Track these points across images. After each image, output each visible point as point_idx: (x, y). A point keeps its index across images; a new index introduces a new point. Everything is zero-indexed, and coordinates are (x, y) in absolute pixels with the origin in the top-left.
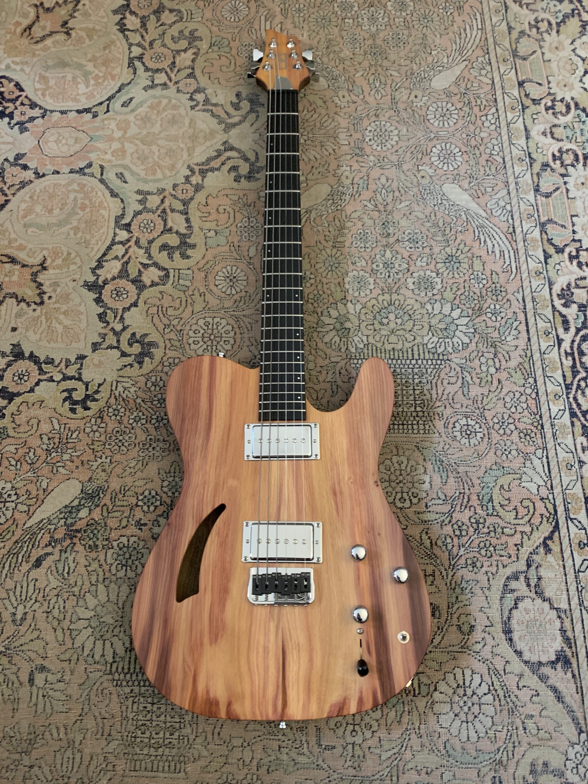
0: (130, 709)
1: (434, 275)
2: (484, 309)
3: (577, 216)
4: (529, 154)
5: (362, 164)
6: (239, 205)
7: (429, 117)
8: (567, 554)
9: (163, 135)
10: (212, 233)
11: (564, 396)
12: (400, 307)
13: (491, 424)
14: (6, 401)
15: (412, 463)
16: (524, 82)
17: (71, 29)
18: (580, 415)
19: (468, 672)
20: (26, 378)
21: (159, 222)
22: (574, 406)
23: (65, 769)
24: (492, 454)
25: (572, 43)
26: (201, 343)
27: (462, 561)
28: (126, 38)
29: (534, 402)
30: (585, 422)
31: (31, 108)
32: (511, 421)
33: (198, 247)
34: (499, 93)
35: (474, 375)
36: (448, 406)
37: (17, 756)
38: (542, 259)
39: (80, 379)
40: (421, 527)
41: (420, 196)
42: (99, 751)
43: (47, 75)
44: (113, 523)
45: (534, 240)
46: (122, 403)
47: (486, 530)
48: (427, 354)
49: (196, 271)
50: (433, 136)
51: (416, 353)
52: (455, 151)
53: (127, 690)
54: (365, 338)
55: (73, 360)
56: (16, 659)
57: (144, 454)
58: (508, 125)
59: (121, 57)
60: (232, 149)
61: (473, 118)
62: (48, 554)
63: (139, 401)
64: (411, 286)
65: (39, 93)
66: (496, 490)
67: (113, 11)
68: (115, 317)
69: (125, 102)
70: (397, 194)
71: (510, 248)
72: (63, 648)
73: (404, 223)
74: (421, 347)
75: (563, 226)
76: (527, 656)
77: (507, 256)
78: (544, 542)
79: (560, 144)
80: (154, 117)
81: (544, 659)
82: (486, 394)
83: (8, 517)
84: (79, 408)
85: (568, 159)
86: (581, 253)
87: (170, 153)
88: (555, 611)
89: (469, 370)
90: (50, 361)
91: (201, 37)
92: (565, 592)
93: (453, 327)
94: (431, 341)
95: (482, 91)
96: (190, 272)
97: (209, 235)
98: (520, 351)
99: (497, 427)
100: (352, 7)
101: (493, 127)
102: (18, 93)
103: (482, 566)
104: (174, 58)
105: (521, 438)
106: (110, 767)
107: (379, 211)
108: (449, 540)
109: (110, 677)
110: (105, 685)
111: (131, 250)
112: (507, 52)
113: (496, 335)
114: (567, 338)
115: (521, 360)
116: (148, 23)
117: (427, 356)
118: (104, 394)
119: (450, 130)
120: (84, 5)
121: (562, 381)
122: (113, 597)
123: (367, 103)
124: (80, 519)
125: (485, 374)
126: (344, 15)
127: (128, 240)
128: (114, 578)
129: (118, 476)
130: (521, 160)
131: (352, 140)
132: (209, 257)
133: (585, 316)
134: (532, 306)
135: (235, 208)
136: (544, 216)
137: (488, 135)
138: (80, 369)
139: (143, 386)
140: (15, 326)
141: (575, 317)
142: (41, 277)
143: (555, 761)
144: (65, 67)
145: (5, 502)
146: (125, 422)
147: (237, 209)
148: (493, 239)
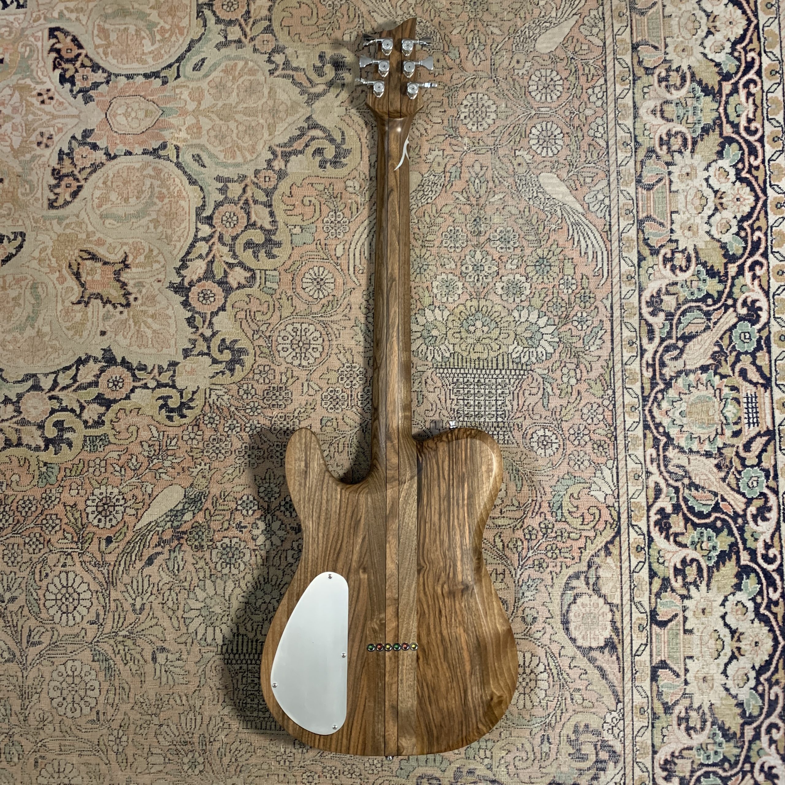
0: (240, 683)
1: (523, 279)
2: (571, 316)
3: (677, 212)
4: (636, 136)
5: (456, 148)
6: (325, 196)
7: (531, 89)
8: (625, 556)
9: (240, 108)
10: (297, 230)
11: (640, 408)
12: (488, 314)
13: (567, 436)
14: (104, 408)
16: (638, 45)
18: (653, 427)
19: (528, 655)
20: (120, 384)
21: (242, 214)
22: (649, 418)
23: (188, 726)
24: (565, 464)
26: (290, 350)
27: (530, 562)
29: (610, 413)
30: (656, 434)
31: (93, 71)
32: (586, 432)
33: (283, 245)
34: (610, 58)
35: (555, 385)
36: (527, 417)
37: (148, 717)
38: (636, 262)
39: (174, 387)
40: (496, 531)
41: (515, 188)
42: (217, 714)
43: (107, 26)
44: (215, 525)
45: (629, 240)
46: (216, 411)
47: (554, 535)
48: (511, 364)
49: (283, 272)
50: (533, 112)
51: (500, 362)
52: (556, 133)
53: (237, 667)
54: (451, 347)
55: (165, 367)
56: (139, 641)
57: (240, 461)
58: (616, 100)
60: (315, 126)
61: (579, 92)
62: (158, 554)
63: (233, 409)
64: (500, 292)
65: (101, 50)
66: (566, 498)
68: (204, 322)
69: (196, 65)
70: (491, 184)
71: (604, 249)
72: (179, 633)
73: (496, 219)
74: (505, 357)
75: (661, 224)
76: (579, 643)
77: (600, 258)
78: (606, 546)
79: (670, 125)
80: (229, 84)
81: (594, 645)
82: (565, 405)
83: (119, 520)
84: (175, 415)
85: (676, 143)
87: (251, 131)
88: (608, 606)
89: (551, 380)
90: (143, 368)
92: (619, 590)
93: (538, 336)
94: (515, 350)
95: (591, 56)
96: (276, 273)
97: (294, 231)
98: (602, 362)
99: (572, 438)
101: (599, 103)
102: (76, 51)
103: (548, 566)
104: (248, 5)
105: (594, 449)
106: (226, 726)
107: (471, 205)
108: (519, 543)
109: (222, 657)
110: (217, 662)
111: (215, 247)
112: (624, 4)
113: (580, 344)
114: (650, 348)
115: (601, 371)
117: (511, 366)
118: (198, 402)
119: (553, 105)
121: (639, 393)
122: (220, 591)
123: (463, 69)
124: (185, 522)
125: (565, 386)
127: (211, 236)
128: (219, 575)
129: (217, 482)
130: (626, 144)
131: (445, 117)
132: (295, 257)
133: (671, 325)
134: (619, 314)
135: (320, 199)
136: (643, 212)
137: (593, 112)
138: (173, 376)
139: (235, 394)
140: (103, 330)
141: (661, 326)
142: (125, 275)
143: (595, 723)
144: (125, 16)
145: (114, 506)
146: (221, 429)
147: (323, 201)
148: (587, 239)
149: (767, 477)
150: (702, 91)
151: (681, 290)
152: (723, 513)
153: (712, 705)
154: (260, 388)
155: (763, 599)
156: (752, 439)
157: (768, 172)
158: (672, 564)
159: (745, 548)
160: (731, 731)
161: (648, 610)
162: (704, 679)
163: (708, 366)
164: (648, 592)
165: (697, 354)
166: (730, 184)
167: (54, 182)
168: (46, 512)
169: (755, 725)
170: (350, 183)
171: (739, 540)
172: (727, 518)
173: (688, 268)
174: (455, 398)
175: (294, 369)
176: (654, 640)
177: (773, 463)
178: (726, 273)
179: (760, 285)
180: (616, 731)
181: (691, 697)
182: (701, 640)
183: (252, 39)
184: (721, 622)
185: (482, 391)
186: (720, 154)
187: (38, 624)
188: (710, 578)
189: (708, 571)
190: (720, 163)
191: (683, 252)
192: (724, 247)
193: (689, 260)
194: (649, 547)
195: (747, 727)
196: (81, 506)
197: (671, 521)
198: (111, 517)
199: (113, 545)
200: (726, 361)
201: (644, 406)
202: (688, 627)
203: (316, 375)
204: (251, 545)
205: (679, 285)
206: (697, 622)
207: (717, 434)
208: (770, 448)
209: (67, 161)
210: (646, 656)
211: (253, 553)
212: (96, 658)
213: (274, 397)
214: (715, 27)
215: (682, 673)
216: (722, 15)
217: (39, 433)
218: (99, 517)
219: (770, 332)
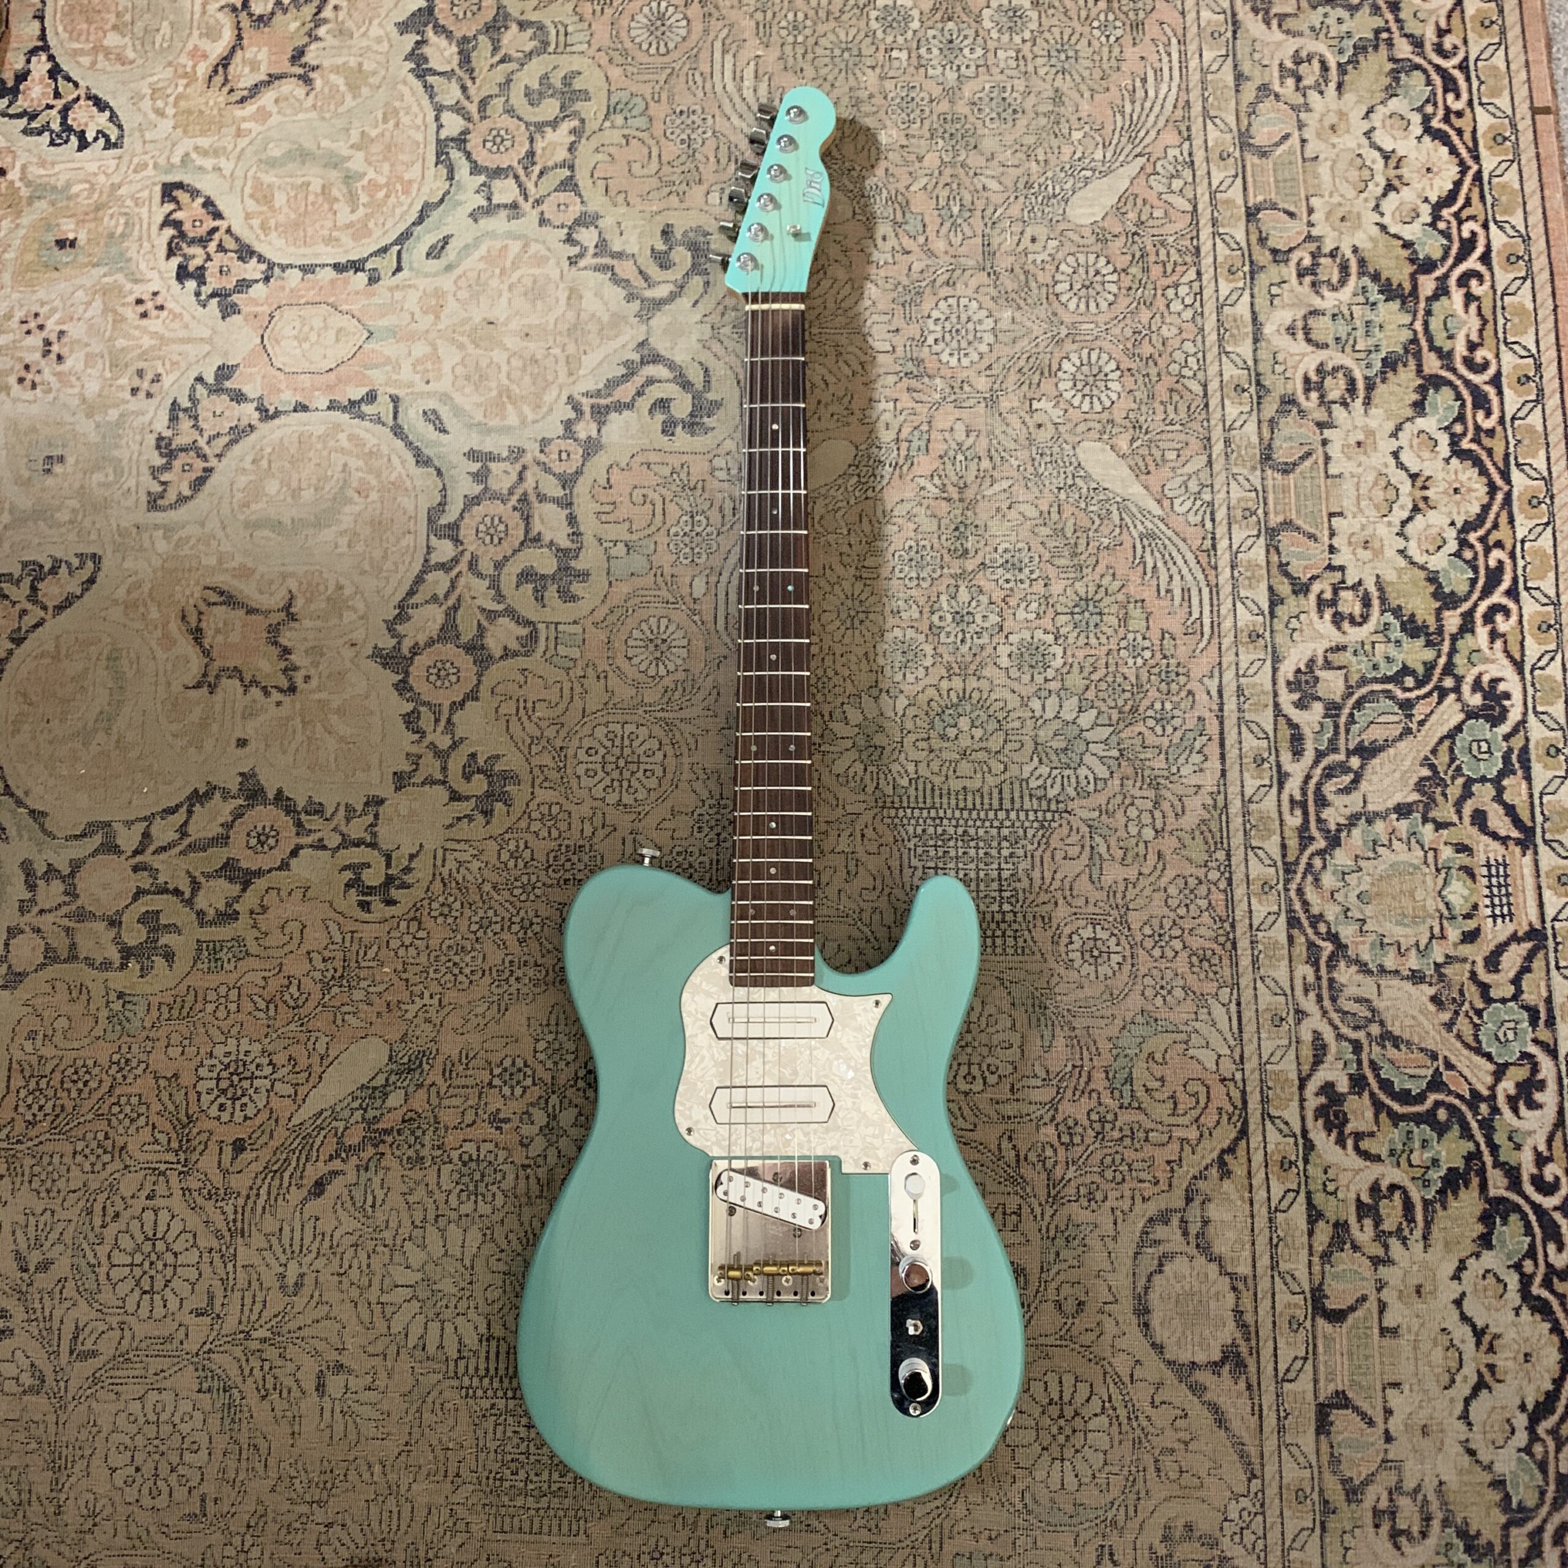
0: (490, 1435)
1: (1050, 638)
2: (1141, 710)
3: (1340, 514)
4: (1258, 374)
5: (919, 396)
6: (674, 487)
7: (1059, 288)
8: (1258, 1178)
9: (514, 324)
10: (621, 549)
11: (1280, 887)
12: (982, 703)
13: (1139, 938)
14: (238, 887)
15: (990, 1009)
16: (1258, 209)
17: (314, 69)
18: (1305, 923)
19: (1068, 1380)
20: (272, 842)
21: (515, 520)
22: (1297, 906)
23: (384, 1527)
24: (1136, 994)
25: (1367, 116)
26: (601, 774)
27: (1071, 1190)
28: (428, 88)
29: (1222, 897)
30: (1313, 937)
31: (240, 259)
32: (1176, 932)
33: (592, 578)
34: (1206, 232)
35: (1113, 842)
36: (1061, 902)
37: (305, 1509)
38: (1265, 606)
39: (373, 845)
40: (1002, 1127)
41: (1030, 469)
43: (269, 180)
44: (448, 1117)
45: (1250, 565)
46: (455, 891)
47: (1116, 1134)
48: (1026, 799)
49: (590, 629)
50: (1064, 332)
51: (1006, 795)
52: (1107, 369)
53: (485, 1404)
54: (911, 768)
55: (359, 808)
56: (292, 1351)
57: (500, 991)
58: (1219, 309)
59: (420, 137)
60: (656, 358)
61: (1149, 294)
62: (335, 1173)
64: (1004, 662)
65: (256, 222)
66: (1140, 1062)
67: (398, 25)
68: (437, 721)
69: (433, 247)
71: (1203, 584)
72: (372, 1335)
73: (996, 527)
74: (1017, 786)
75: (1312, 537)
76: (1171, 1353)
77: (1195, 601)
78: (1220, 1157)
79: (1322, 355)
80: (494, 283)
81: (1201, 1358)
82: (1133, 879)
83: (261, 1105)
84: (375, 900)
85: (1335, 388)
86: (1343, 594)
87: (531, 367)
88: (1227, 1279)
89: (1105, 831)
90: (316, 809)
91: (586, 92)
92: (1248, 1246)
93: (1080, 746)
94: (1035, 773)
95: (1170, 228)
96: (577, 629)
97: (614, 552)
98: (1204, 798)
99: (1148, 943)
100: (908, 18)
101: (1188, 314)
102: (210, 223)
103: (1105, 1199)
104: (532, 140)
105: (1192, 965)
106: (461, 1526)
107: (948, 500)
108: (1049, 1152)
109: (456, 1383)
110: (447, 1394)
111: (462, 581)
112: (1228, 136)
113: (1160, 763)
114: (1296, 770)
115: (1203, 814)
116: (474, 54)
117: (1027, 805)
118: (422, 871)
119: (1101, 319)
120: (336, 8)
121: (1278, 858)
122: (454, 1249)
123: (931, 253)
124: (390, 1110)
125: (1133, 841)
126: (889, 39)
127: (455, 561)
129: (455, 1030)
130: (1239, 389)
131: (898, 340)
132: (614, 600)
133: (1336, 726)
134: (1234, 707)
135: (664, 492)
136: (1276, 513)
137: (1175, 331)
138: (374, 825)
139: (494, 860)
140: (243, 736)
141: (1317, 728)
142: (288, 634)
143: (1207, 1523)
144: (303, 163)
145: (252, 1077)
146: (463, 928)
147: (669, 495)
148: (1170, 564)
149: (1534, 1021)
150: (1381, 292)
151: (1354, 659)
152: (1450, 1092)
153: (1441, 1483)
154: (542, 848)
155: (1536, 1265)
156: (1501, 949)
157: (1512, 442)
158: (1353, 1196)
159: (1497, 1164)
160: (1482, 1541)
161: (1307, 1289)
162: (1425, 1431)
163: (1410, 805)
164: (1306, 1251)
165: (1387, 781)
166: (1441, 464)
167: (159, 461)
168: (118, 1091)
169: (1531, 1526)
170: (719, 462)
171: (1483, 1147)
172: (1457, 1102)
173: (1365, 618)
174: (920, 865)
175: (607, 810)
176: (1321, 1349)
177: (1545, 994)
178: (1440, 631)
179: (1506, 651)
180: (1249, 1538)
181: (1399, 1469)
182: (1415, 1348)
183: (538, 202)
184: (1455, 1315)
185: (972, 852)
186: (1419, 407)
187: (94, 1315)
188: (1428, 1224)
189: (1425, 1209)
190: (1421, 423)
191: (1354, 588)
192: (1433, 578)
193: (1366, 602)
194: (1306, 1161)
195: (1514, 1531)
196: (187, 1079)
197: (1347, 1107)
198: (245, 1100)
199: (247, 1156)
200: (1445, 795)
201: (1287, 881)
202: (1389, 1321)
203: (651, 821)
204: (519, 1157)
205: (1350, 650)
206: (1407, 1312)
207: (1432, 937)
208: (1538, 964)
209: (186, 424)
210: (1304, 1384)
211: (522, 1173)
212: (205, 1386)
213: (568, 865)
214: (1400, 177)
215: (1379, 1419)
216: (1413, 155)
217: (112, 933)
218: (222, 1100)
219: (1527, 739)
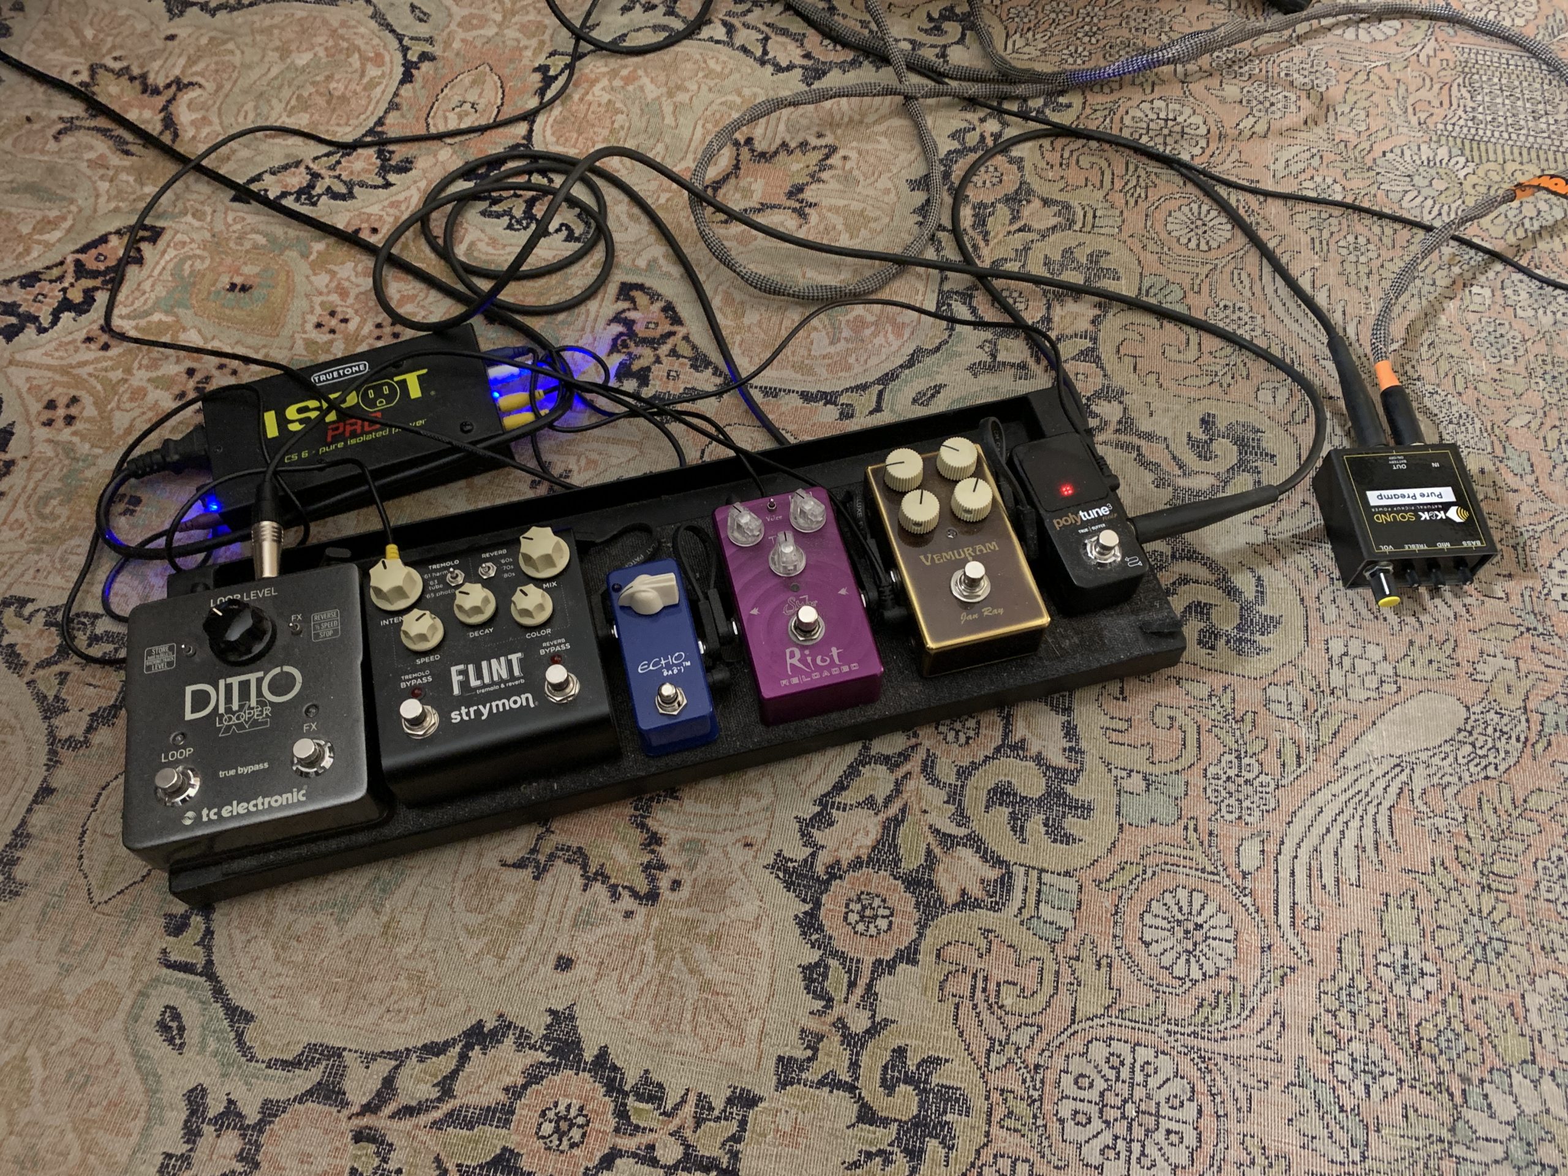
6: (1213, 714)
10: (1136, 783)
17: (811, 205)
20: (576, 1134)
21: (991, 717)
28: (936, 244)
31: (694, 367)
33: (1095, 814)
49: (1089, 886)
55: (719, 1104)
59: (920, 285)
67: (909, 181)
68: (852, 985)
69: (921, 392)
90: (652, 1093)
91: (1115, 272)
96: (1071, 884)
97: (1128, 784)
102: (666, 327)
104: (1050, 307)
111: (911, 785)
116: (989, 221)
120: (845, 158)
127: (905, 758)
132: (1127, 852)
135: (1200, 718)
138: (736, 1139)
140: (565, 952)
142: (660, 815)
147: (1206, 724)
170: (1276, 693)
